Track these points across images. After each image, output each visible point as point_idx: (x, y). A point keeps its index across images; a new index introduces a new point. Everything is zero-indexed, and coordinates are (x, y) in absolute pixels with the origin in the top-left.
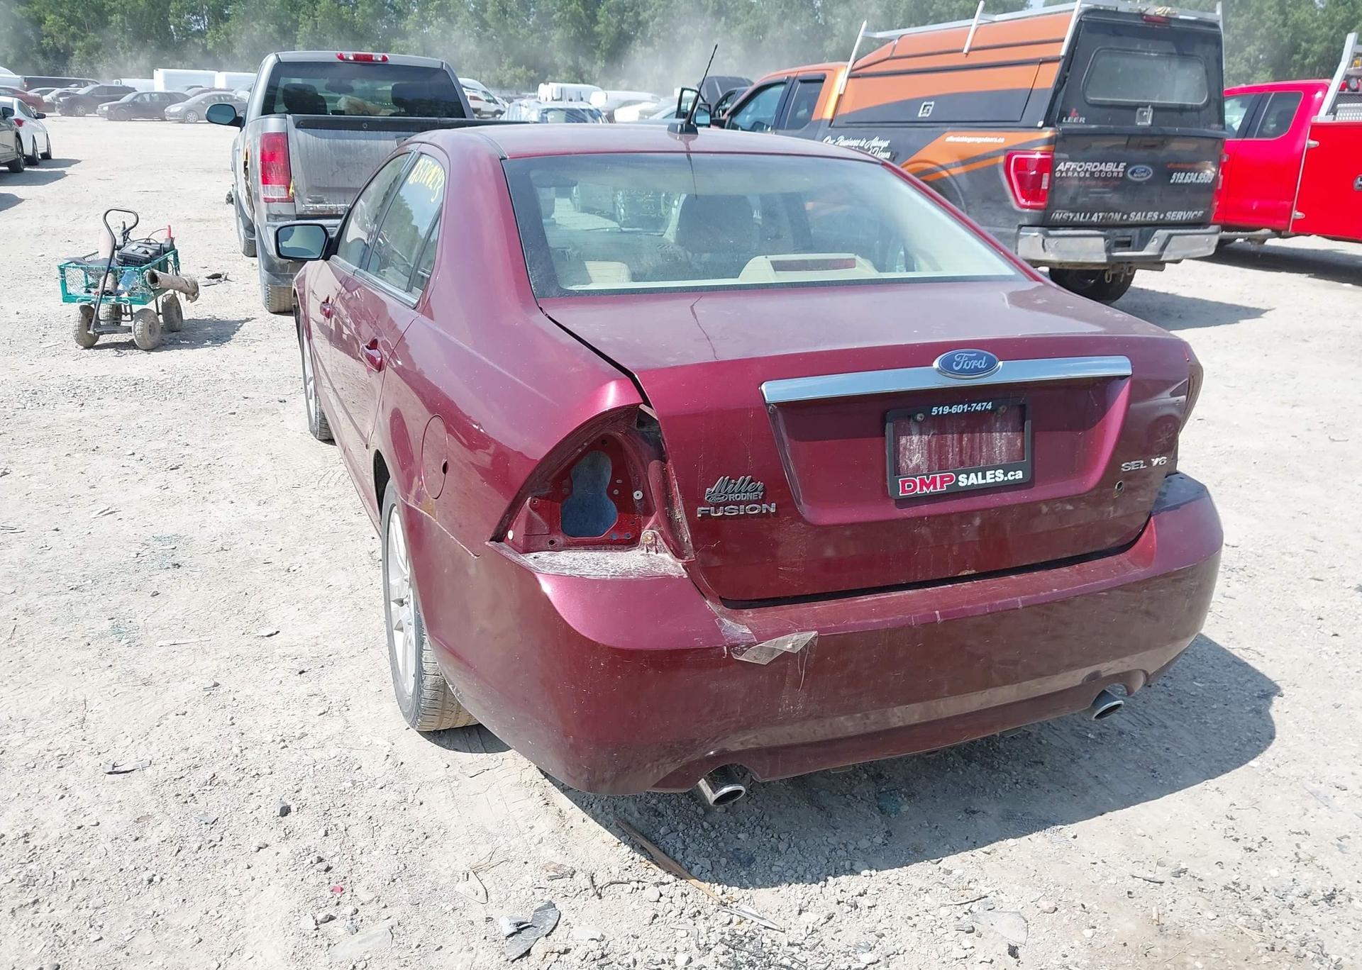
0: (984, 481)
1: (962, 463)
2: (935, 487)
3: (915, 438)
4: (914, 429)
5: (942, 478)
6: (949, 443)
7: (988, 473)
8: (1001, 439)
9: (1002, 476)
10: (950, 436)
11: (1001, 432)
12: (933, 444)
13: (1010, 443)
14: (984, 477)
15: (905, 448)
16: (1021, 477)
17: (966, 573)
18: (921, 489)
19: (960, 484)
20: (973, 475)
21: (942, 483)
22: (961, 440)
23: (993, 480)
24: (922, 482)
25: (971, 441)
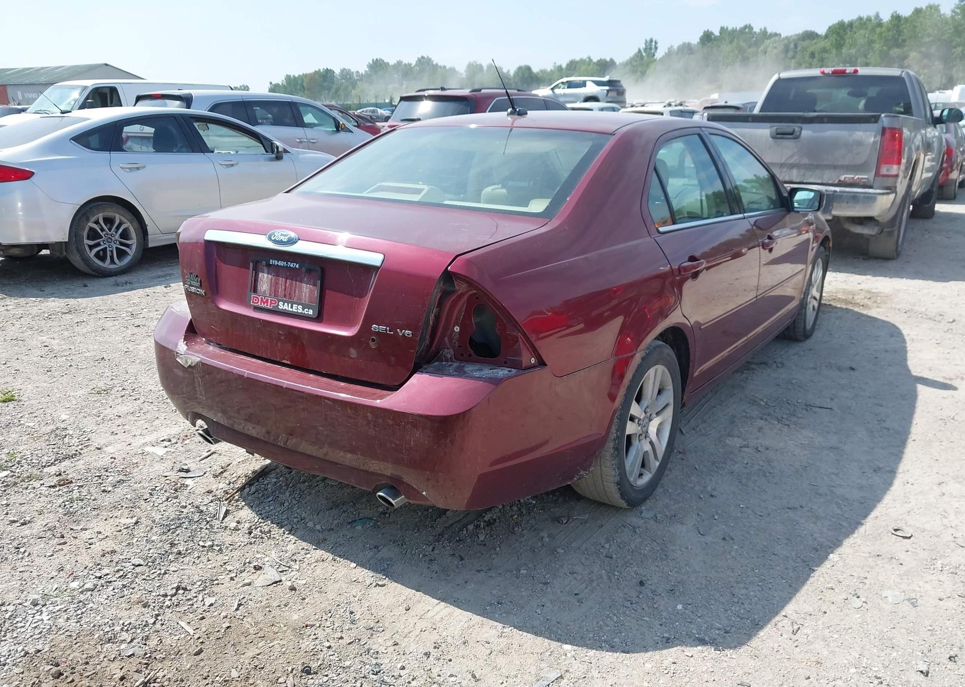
0: (291, 310)
1: (285, 296)
2: (267, 305)
3: (266, 275)
4: (266, 269)
5: (271, 301)
6: (280, 282)
7: (294, 305)
8: (306, 288)
9: (301, 310)
10: (281, 279)
11: (307, 284)
12: (273, 281)
13: (311, 292)
14: (292, 307)
15: (261, 279)
16: (311, 314)
17: (286, 362)
18: (261, 304)
19: (279, 307)
20: (286, 304)
21: (271, 303)
22: (286, 282)
23: (296, 311)
24: (262, 300)
25: (291, 285)
